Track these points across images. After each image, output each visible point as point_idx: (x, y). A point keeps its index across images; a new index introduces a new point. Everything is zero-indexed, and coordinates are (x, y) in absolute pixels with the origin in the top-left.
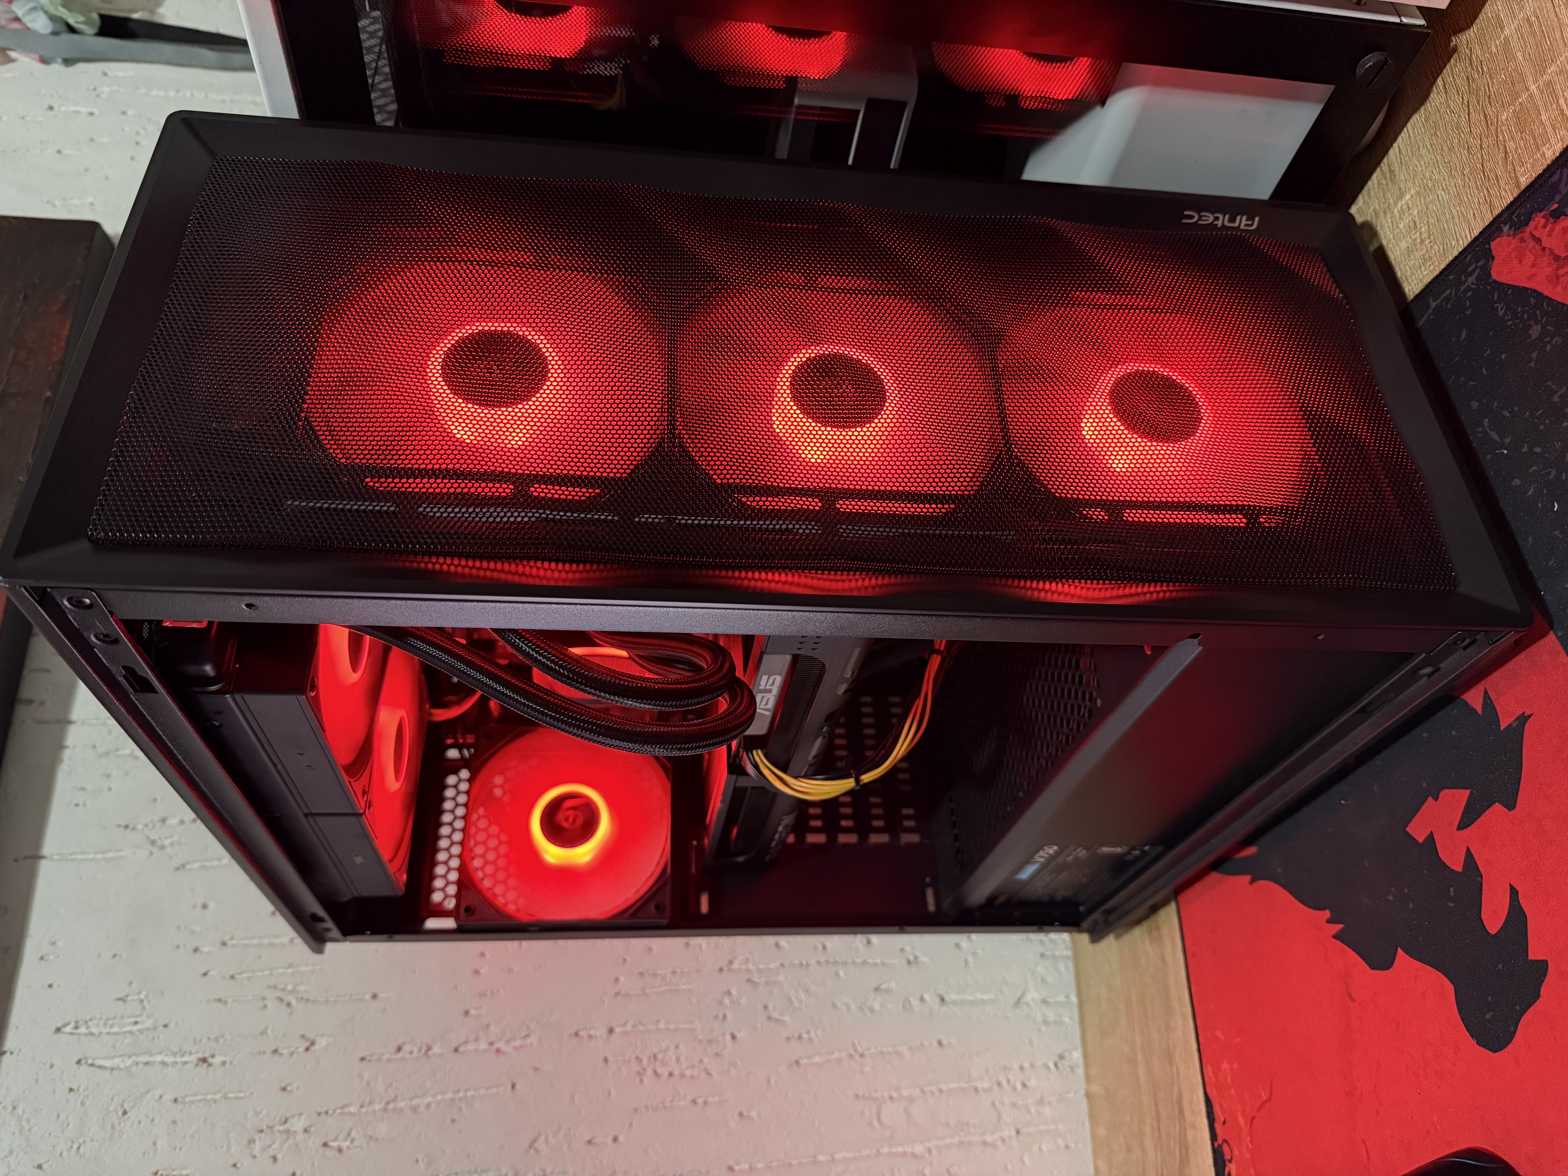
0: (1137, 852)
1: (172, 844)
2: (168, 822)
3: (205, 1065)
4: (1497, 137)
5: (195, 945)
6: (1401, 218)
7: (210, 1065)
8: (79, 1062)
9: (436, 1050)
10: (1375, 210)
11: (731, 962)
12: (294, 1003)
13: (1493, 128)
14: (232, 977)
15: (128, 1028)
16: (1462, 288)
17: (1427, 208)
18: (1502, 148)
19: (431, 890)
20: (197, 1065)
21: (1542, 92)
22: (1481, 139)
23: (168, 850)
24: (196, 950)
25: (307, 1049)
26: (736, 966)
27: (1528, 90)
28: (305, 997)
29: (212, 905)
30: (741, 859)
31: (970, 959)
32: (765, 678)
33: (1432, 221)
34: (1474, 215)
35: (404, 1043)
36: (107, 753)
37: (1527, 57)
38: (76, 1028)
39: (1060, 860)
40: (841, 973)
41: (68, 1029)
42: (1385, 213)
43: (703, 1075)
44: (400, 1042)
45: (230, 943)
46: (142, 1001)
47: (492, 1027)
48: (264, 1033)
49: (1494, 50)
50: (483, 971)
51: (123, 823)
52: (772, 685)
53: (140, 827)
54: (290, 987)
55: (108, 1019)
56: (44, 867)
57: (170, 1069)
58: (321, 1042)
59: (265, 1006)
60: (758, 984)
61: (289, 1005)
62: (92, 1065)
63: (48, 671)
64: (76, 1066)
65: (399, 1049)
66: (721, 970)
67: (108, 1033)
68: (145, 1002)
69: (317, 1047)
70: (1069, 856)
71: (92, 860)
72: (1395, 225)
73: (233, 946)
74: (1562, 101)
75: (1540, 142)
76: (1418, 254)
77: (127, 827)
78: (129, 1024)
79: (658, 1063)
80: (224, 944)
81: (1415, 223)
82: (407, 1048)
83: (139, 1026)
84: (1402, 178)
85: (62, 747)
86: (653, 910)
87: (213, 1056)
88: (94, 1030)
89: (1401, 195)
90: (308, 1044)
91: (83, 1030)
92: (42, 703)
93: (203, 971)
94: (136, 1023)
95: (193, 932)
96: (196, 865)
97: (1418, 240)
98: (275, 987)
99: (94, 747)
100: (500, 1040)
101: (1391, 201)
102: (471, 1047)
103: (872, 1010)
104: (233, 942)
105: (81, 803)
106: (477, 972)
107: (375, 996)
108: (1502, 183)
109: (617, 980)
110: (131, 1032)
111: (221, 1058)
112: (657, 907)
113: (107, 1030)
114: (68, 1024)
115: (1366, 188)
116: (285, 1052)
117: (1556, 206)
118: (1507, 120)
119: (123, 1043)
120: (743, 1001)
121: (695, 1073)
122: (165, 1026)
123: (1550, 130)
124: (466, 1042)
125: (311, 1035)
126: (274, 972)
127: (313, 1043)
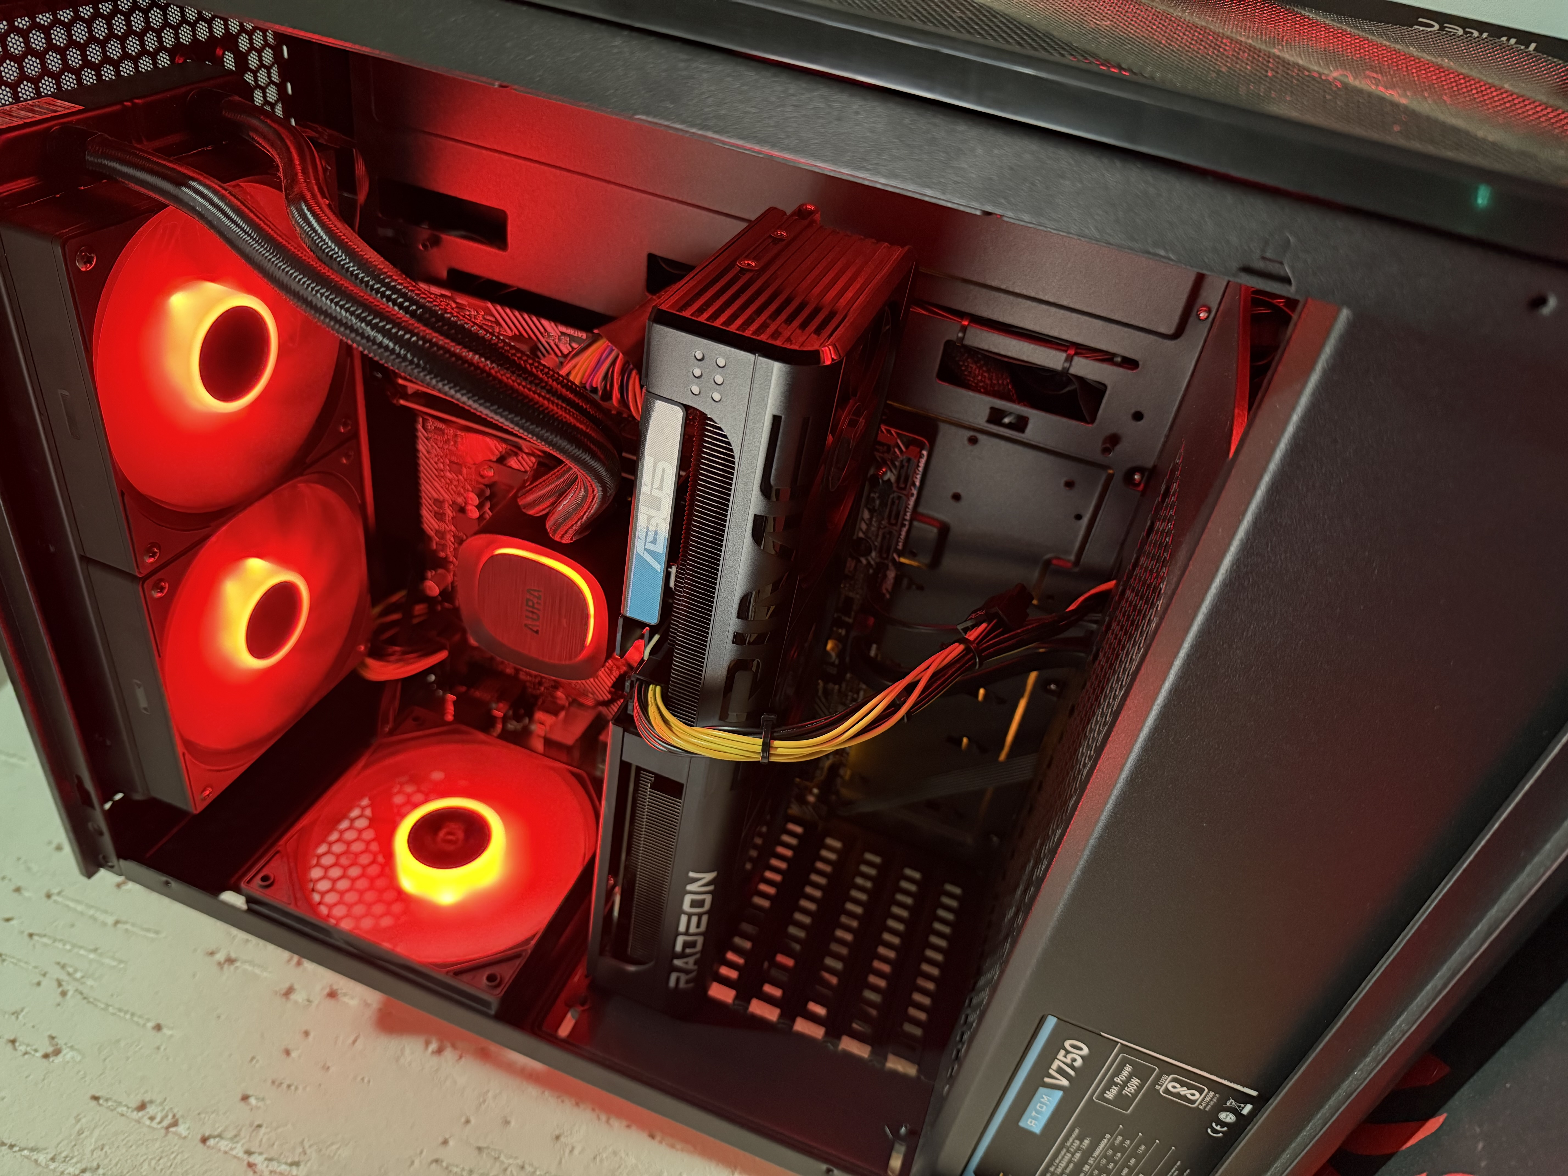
9: (182, 1129)
12: (70, 994)
14: (31, 935)
24: (18, 890)
25: (46, 1056)
28: (86, 992)
30: (633, 969)
35: (151, 1102)
39: (1093, 1093)
44: (147, 1098)
45: (54, 898)
47: (263, 1130)
48: (16, 1014)
50: (294, 1054)
54: (78, 975)
58: (66, 1056)
59: (39, 984)
61: (64, 994)
65: (142, 1107)
69: (59, 1060)
73: (56, 902)
80: (49, 896)
82: (151, 1110)
86: (485, 979)
90: (50, 1049)
93: (7, 916)
95: (29, 869)
98: (63, 967)
100: (261, 1154)
102: (224, 1145)
104: (59, 899)
106: (288, 1053)
107: (158, 1028)
109: (445, 1142)
112: (491, 979)
116: (21, 1048)
124: (220, 1136)
125: (61, 1042)
126: (76, 950)
127: (57, 1052)
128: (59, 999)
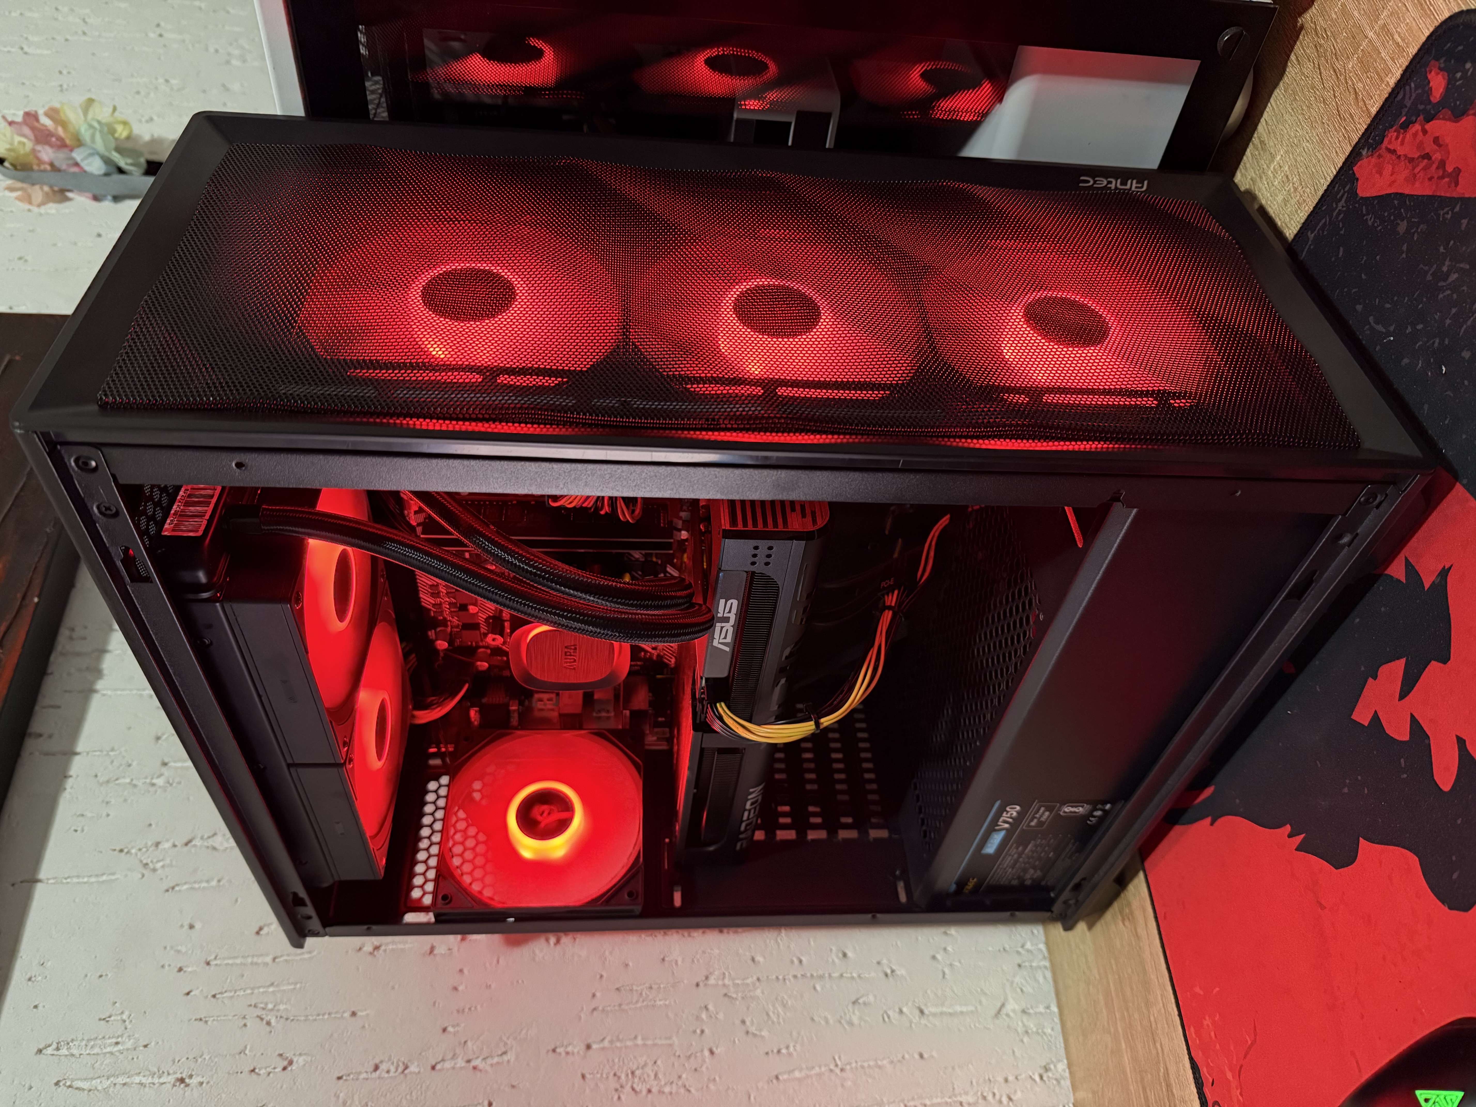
0: (1098, 813)
1: (163, 866)
2: (161, 847)
3: (182, 1085)
4: (1347, 83)
5: (179, 966)
6: (1275, 177)
7: (187, 1085)
8: (57, 1084)
9: (413, 1068)
10: (1252, 179)
11: (707, 978)
12: (273, 1021)
13: (1342, 78)
14: (214, 996)
15: (108, 1049)
16: (1335, 214)
17: (1296, 161)
18: (1351, 90)
19: (411, 887)
20: (174, 1085)
21: (1378, 35)
22: (1334, 91)
23: (159, 872)
24: (180, 970)
25: (284, 1069)
26: (712, 981)
27: (1366, 37)
28: (284, 1015)
29: (198, 926)
30: (712, 848)
31: (947, 971)
32: (722, 601)
33: (1301, 170)
34: (1336, 152)
35: (381, 1062)
36: (108, 782)
37: (1362, 12)
38: (58, 1049)
39: (1023, 825)
40: (818, 988)
41: (49, 1051)
42: (1261, 178)
43: (682, 1091)
44: (377, 1061)
45: (213, 963)
46: (124, 1021)
47: (469, 1044)
48: (242, 1052)
49: (1334, 16)
50: (461, 988)
51: (118, 848)
52: (730, 612)
53: (133, 851)
54: (270, 1006)
55: (89, 1040)
56: (39, 890)
57: (147, 1089)
58: (299, 1061)
59: (245, 1025)
60: (736, 999)
61: (268, 1023)
62: (70, 1086)
63: (59, 707)
64: (54, 1088)
65: (376, 1068)
66: (697, 985)
67: (89, 1054)
68: (127, 1023)
69: (294, 1067)
70: (1032, 820)
71: (85, 883)
72: (1270, 184)
73: (216, 965)
74: (1396, 37)
75: (1383, 75)
76: (1293, 201)
77: (121, 851)
78: (110, 1045)
79: (636, 1080)
80: (208, 964)
81: (1287, 177)
82: (383, 1067)
83: (120, 1047)
84: (1272, 144)
85: (66, 777)
86: (626, 897)
87: (191, 1076)
88: (75, 1051)
89: (1273, 157)
90: (286, 1063)
91: (64, 1051)
92: (50, 736)
93: (187, 991)
94: (117, 1043)
95: (179, 952)
96: (185, 887)
97: (1292, 190)
98: (255, 1006)
99: (96, 776)
100: (477, 1058)
101: (1265, 166)
102: (448, 1065)
103: (851, 1023)
104: (218, 962)
105: (79, 829)
106: (455, 989)
107: (354, 1014)
108: (1356, 119)
109: (594, 995)
110: (111, 1053)
111: (200, 1079)
112: (630, 894)
113: (88, 1052)
114: (49, 1046)
115: (1242, 164)
116: (262, 1072)
117: (1404, 119)
118: (1353, 67)
119: (102, 1064)
120: (721, 1016)
121: (674, 1089)
122: (146, 1046)
123: (1390, 63)
124: (443, 1060)
125: (289, 1055)
126: (256, 991)
127: (291, 1063)
128: (268, 1029)
